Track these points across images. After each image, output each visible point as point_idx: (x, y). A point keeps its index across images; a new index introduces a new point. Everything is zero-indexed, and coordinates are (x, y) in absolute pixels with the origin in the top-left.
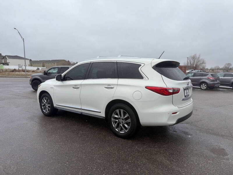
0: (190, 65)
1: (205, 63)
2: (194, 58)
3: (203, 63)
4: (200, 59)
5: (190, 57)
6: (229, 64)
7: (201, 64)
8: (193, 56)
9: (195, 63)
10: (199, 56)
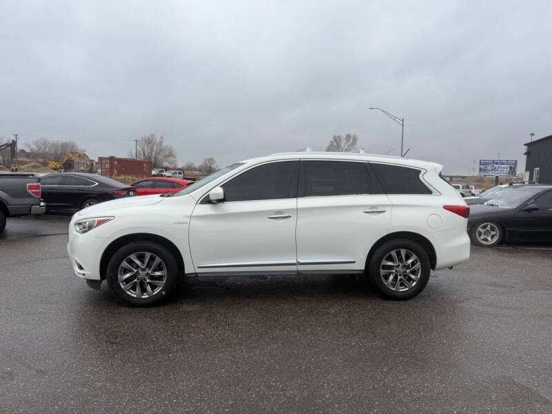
0: (142, 157)
1: (175, 157)
2: (149, 142)
3: (170, 155)
4: (163, 146)
5: (142, 139)
6: (211, 160)
7: (165, 156)
8: (149, 138)
9: (154, 155)
10: (162, 138)
